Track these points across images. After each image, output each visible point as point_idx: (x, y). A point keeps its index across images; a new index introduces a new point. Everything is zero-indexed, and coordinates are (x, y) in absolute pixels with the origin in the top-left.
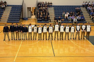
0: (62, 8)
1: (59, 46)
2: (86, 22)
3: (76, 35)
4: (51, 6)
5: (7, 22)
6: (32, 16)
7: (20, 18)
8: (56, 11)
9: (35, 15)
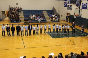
0: (30, 11)
1: (28, 40)
2: (47, 22)
6: (6, 18)
8: (24, 14)
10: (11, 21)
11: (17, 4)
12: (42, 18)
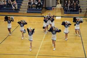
9: (61, 3)
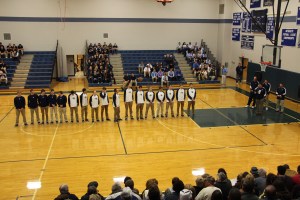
0: (139, 55)
1: (135, 133)
2: (186, 83)
3: (167, 108)
4: (116, 52)
5: (26, 88)
6: (77, 74)
7: (52, 79)
8: (125, 62)
9: (82, 70)
10: (90, 81)
11: (106, 36)
12: (171, 73)
